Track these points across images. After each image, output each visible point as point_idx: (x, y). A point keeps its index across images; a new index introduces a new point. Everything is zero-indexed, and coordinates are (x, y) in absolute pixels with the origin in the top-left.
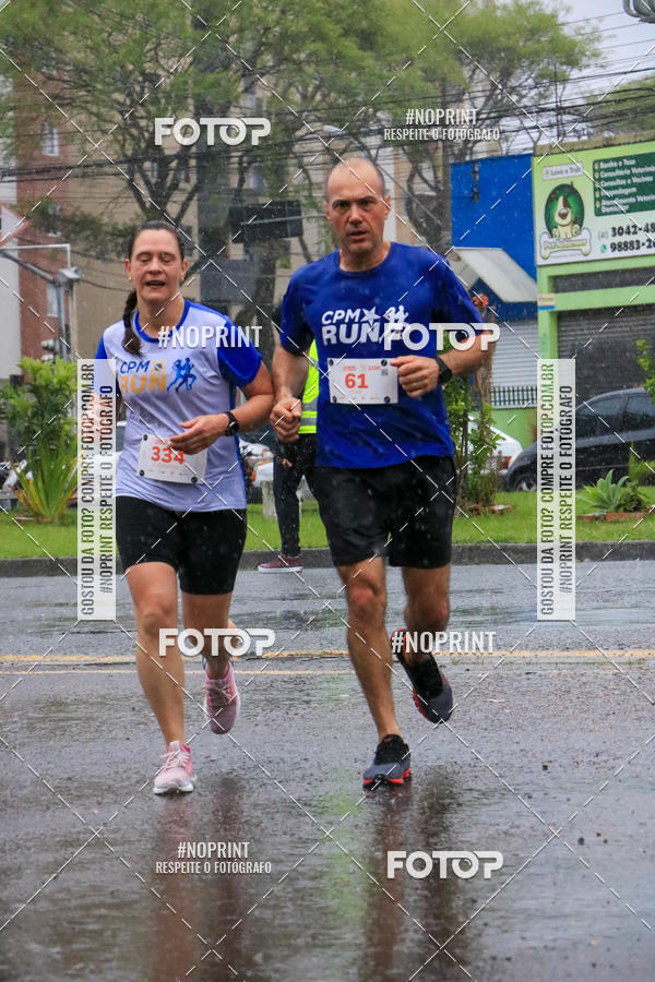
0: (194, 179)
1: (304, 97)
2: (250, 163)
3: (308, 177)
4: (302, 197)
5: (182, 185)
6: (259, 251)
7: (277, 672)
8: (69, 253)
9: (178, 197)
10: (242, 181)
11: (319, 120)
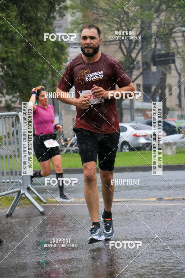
0: (140, 46)
1: (176, 18)
2: (158, 40)
3: (177, 45)
4: (175, 51)
5: (137, 47)
6: (162, 68)
9: (135, 51)
10: (156, 46)
11: (180, 26)
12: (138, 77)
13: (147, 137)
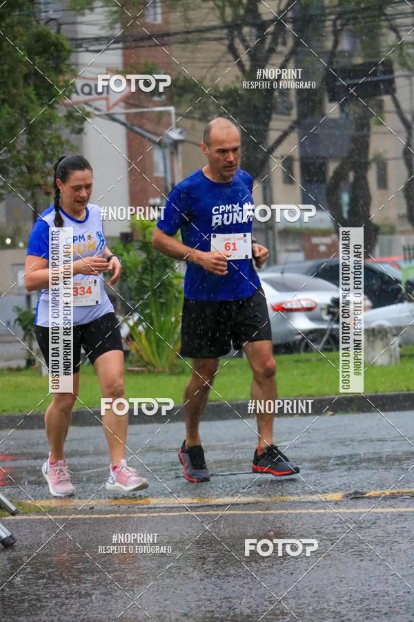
0: (290, 43)
2: (343, 25)
3: (399, 38)
5: (280, 48)
6: (353, 110)
7: (379, 510)
8: (173, 116)
9: (276, 59)
10: (336, 43)
12: (285, 135)
13: (316, 311)
